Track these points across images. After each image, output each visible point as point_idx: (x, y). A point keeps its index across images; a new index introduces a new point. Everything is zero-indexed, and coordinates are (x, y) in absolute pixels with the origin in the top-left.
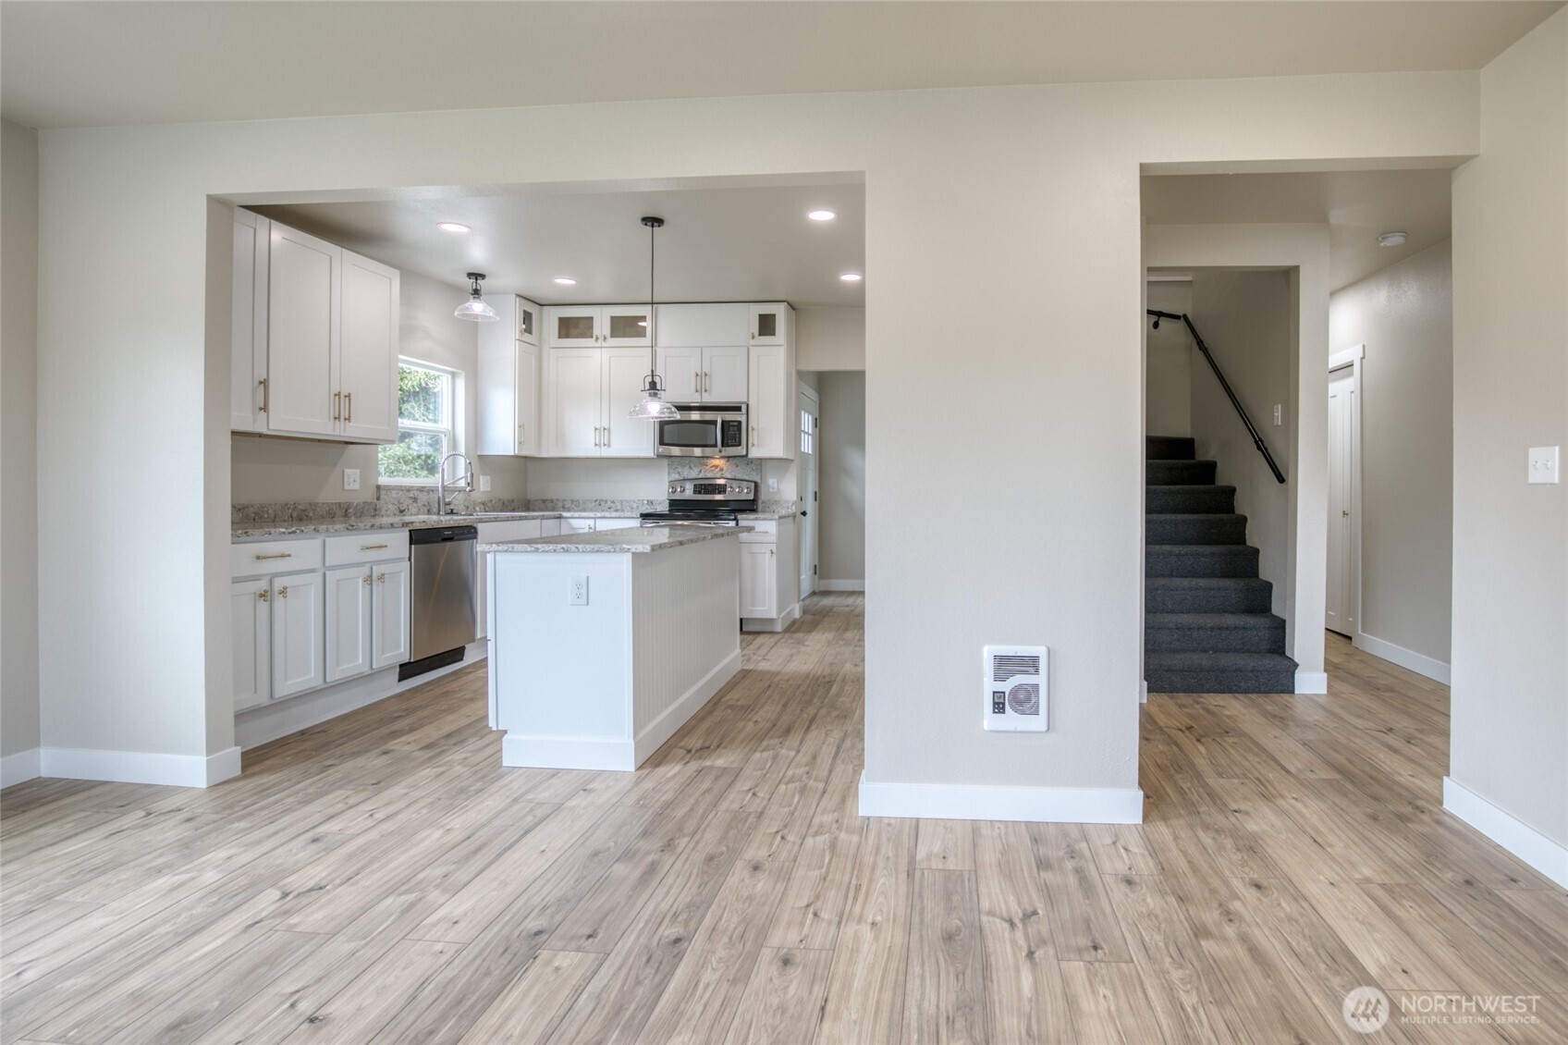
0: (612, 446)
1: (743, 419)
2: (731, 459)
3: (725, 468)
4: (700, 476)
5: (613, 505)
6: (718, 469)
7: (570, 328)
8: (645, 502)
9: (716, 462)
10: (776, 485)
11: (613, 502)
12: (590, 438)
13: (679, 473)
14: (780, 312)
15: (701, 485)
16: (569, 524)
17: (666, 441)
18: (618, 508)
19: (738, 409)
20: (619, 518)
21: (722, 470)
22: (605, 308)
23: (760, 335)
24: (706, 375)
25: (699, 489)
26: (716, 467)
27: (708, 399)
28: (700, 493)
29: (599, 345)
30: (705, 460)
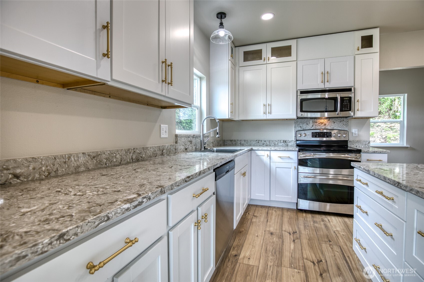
0: (273, 113)
1: (352, 95)
2: (330, 119)
3: (327, 124)
4: (312, 128)
5: (265, 143)
6: (323, 124)
7: (250, 56)
8: (282, 141)
9: (322, 121)
10: (357, 133)
11: (265, 141)
12: (261, 109)
13: (301, 127)
14: (376, 34)
15: (316, 133)
16: (256, 153)
17: (303, 110)
18: (268, 144)
19: (349, 90)
20: (285, 150)
21: (325, 125)
22: (268, 44)
23: (362, 48)
24: (328, 73)
25: (315, 135)
26: (322, 123)
27: (328, 86)
28: (316, 137)
29: (265, 63)
30: (316, 120)
